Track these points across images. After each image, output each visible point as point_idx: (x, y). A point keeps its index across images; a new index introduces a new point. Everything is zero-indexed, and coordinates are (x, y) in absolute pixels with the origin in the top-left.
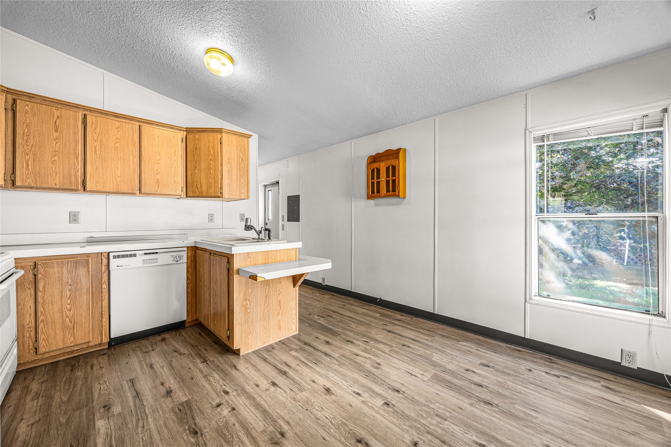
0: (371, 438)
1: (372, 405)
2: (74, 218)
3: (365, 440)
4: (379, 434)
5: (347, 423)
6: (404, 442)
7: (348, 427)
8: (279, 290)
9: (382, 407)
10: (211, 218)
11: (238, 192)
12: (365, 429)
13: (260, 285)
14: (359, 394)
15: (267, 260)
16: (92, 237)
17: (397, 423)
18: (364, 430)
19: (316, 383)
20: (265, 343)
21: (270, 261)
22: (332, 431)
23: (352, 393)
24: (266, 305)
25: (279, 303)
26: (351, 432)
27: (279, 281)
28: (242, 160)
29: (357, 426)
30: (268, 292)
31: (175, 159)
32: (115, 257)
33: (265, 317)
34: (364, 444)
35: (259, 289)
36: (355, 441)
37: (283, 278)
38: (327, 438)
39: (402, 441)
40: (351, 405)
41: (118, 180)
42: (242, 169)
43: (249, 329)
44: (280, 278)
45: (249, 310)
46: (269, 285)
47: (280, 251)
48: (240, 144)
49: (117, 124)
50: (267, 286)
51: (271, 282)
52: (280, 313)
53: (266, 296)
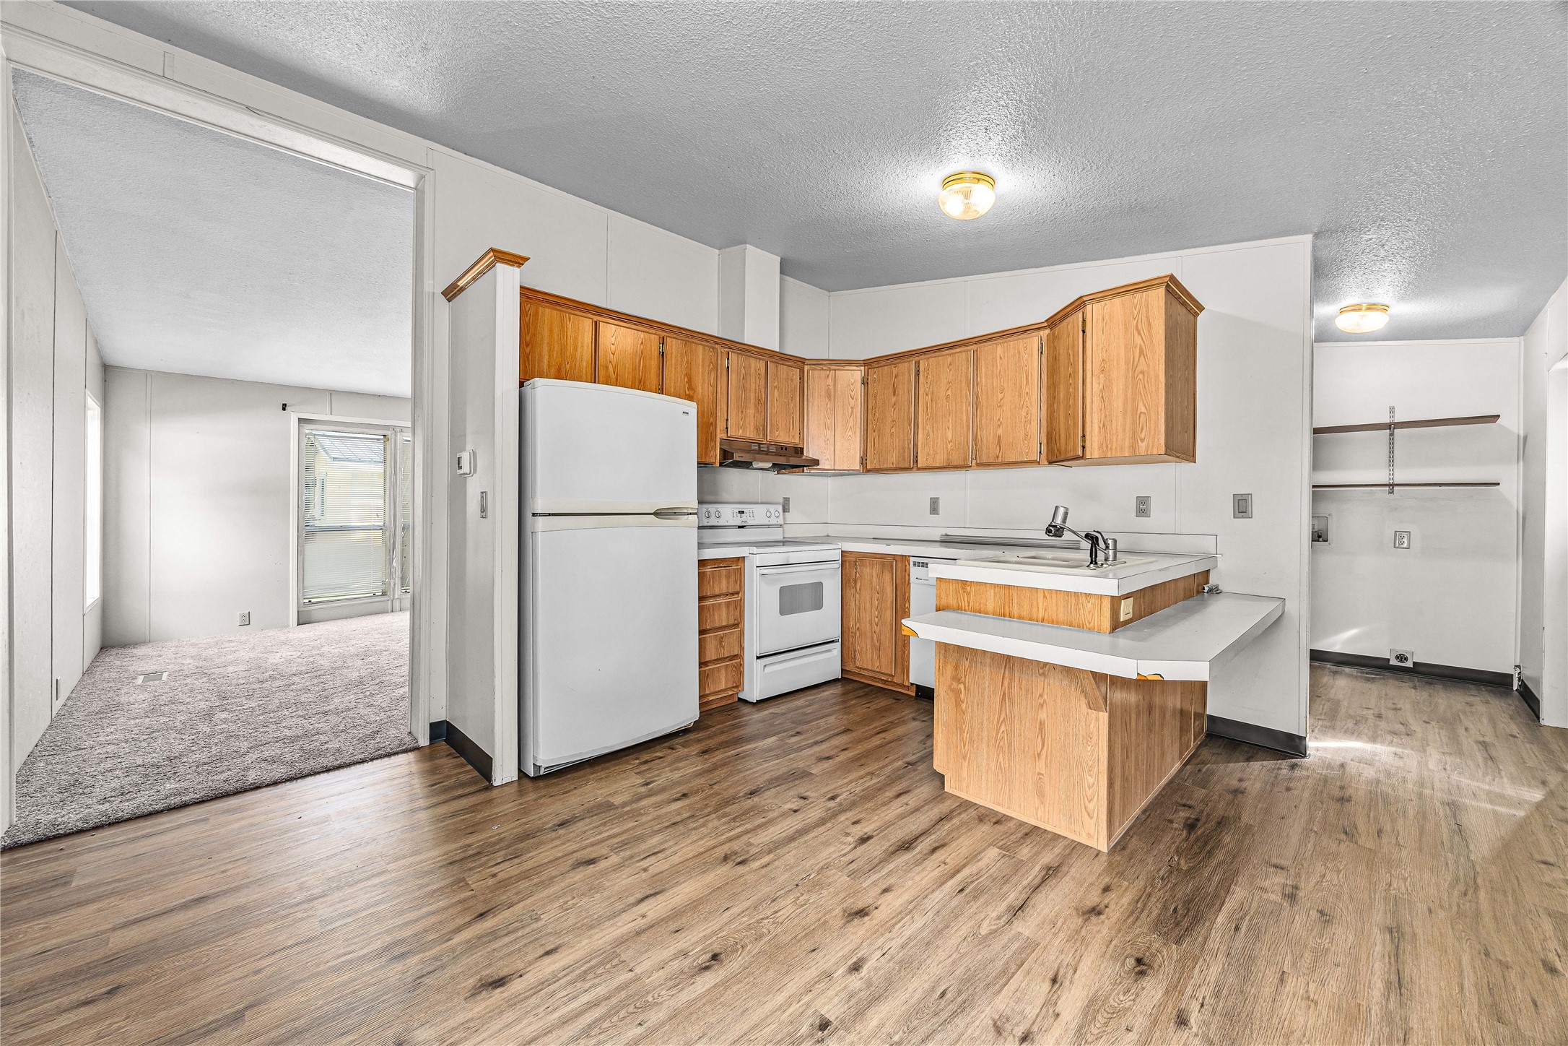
0: (720, 978)
1: (815, 992)
2: (934, 507)
3: (716, 967)
4: (729, 992)
5: (762, 942)
6: (700, 1038)
7: (751, 942)
8: (1041, 696)
9: (810, 1011)
10: (1143, 507)
11: (1127, 439)
12: (744, 970)
13: (988, 660)
14: (856, 968)
15: (1007, 607)
16: (946, 535)
17: (758, 1035)
18: (740, 967)
19: (882, 893)
20: (998, 804)
21: (1016, 611)
22: (745, 919)
23: (859, 955)
24: (1003, 715)
25: (1041, 729)
26: (739, 946)
27: (1041, 671)
28: (1141, 352)
29: (753, 956)
30: (1010, 687)
31: (1027, 390)
32: (916, 564)
33: (1002, 743)
34: (708, 964)
35: (987, 669)
36: (718, 951)
37: (1054, 667)
38: (728, 913)
39: (704, 1035)
40: (814, 950)
41: (949, 446)
42: (1141, 376)
43: (964, 746)
44: (1046, 664)
45: (964, 706)
46: (1012, 670)
47: (1048, 593)
48: (1136, 312)
49: (949, 359)
50: (1007, 672)
51: (1017, 664)
52: (1043, 756)
53: (1004, 694)
